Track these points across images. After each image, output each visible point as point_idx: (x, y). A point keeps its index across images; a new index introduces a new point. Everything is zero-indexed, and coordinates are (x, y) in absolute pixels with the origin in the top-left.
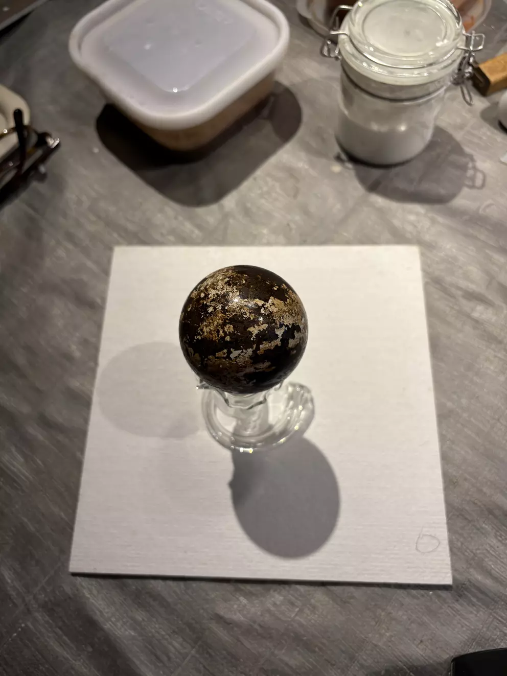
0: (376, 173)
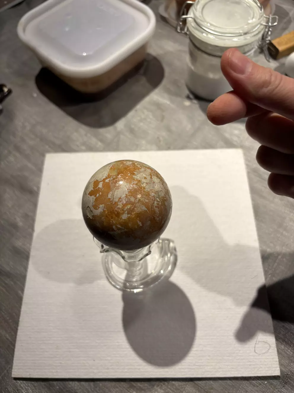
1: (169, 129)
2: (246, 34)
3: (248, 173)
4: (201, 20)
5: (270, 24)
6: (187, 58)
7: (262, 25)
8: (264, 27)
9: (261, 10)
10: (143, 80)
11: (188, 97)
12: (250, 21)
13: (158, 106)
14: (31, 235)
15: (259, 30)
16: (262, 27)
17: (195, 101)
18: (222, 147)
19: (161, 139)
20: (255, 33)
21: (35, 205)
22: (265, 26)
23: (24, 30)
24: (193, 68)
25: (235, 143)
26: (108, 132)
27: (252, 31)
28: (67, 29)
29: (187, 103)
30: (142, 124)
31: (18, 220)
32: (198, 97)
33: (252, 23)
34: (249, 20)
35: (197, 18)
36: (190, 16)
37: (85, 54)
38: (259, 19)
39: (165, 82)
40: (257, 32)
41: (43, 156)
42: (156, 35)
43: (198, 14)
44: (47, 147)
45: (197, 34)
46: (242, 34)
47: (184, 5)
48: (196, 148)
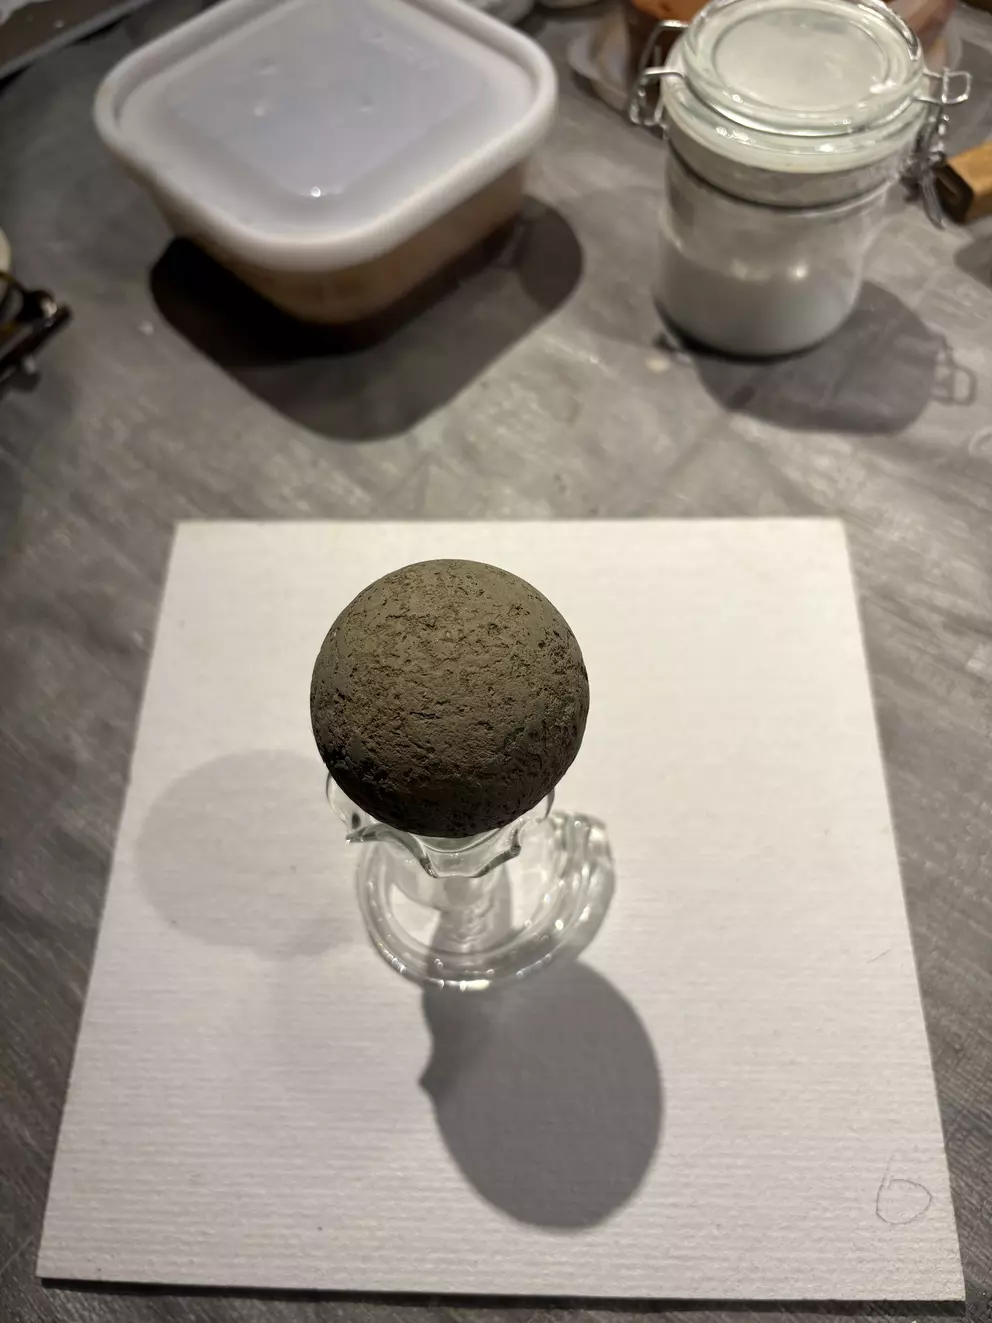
0: (743, 373)
1: (593, 449)
2: (860, 129)
3: (863, 602)
4: (709, 83)
5: (944, 99)
6: (661, 214)
7: (915, 100)
8: (923, 109)
9: (914, 53)
10: (511, 285)
11: (662, 345)
12: (876, 89)
13: (562, 371)
14: (118, 795)
15: (908, 117)
16: (917, 107)
17: (686, 358)
18: (774, 513)
19: (567, 480)
20: (892, 128)
21: (136, 694)
22: (926, 106)
23: (117, 113)
24: (678, 244)
25: (819, 500)
26: (387, 457)
27: (881, 122)
28: (259, 111)
29: (659, 363)
30: (502, 430)
31: (77, 741)
32: (694, 345)
33: (884, 94)
34: (873, 83)
35: (699, 76)
36: (672, 71)
37: (317, 194)
38: (907, 81)
39: (583, 292)
40: (899, 125)
41: (169, 529)
42: (554, 135)
43: (700, 62)
44: (182, 500)
45: (696, 129)
46: (850, 131)
47: (654, 36)
48: (687, 514)
